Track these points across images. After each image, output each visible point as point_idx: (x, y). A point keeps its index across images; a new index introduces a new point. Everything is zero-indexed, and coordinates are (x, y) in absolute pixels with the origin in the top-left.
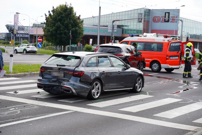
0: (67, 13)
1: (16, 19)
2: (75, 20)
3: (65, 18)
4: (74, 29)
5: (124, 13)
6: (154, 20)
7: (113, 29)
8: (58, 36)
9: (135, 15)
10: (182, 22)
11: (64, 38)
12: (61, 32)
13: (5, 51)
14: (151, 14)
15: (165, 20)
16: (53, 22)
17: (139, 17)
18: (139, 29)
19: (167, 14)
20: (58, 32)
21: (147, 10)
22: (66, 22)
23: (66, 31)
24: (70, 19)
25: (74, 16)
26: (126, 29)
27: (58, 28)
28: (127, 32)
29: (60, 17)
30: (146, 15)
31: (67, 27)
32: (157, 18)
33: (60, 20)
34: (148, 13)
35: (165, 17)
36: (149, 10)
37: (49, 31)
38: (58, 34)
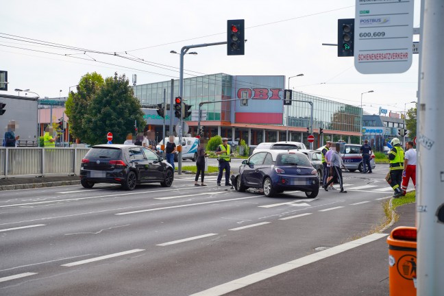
0: (120, 91)
7: (200, 117)
9: (204, 86)
10: (312, 105)
12: (113, 122)
15: (285, 101)
16: (97, 106)
18: (213, 112)
19: (288, 94)
20: (108, 122)
21: (227, 76)
22: (120, 106)
27: (107, 115)
29: (108, 98)
30: (226, 85)
33: (108, 103)
34: (228, 82)
35: (285, 98)
36: (231, 77)
37: (91, 122)
38: (106, 125)
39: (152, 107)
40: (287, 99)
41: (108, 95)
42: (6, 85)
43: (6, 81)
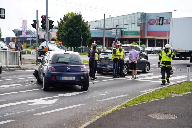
0: (77, 20)
1: (24, 25)
2: (84, 26)
3: (76, 24)
4: (83, 33)
5: (122, 17)
6: (150, 23)
7: (117, 33)
8: (71, 39)
9: (132, 18)
11: (76, 41)
12: (73, 36)
13: (31, 53)
14: (147, 17)
15: (160, 24)
16: (66, 27)
17: (138, 22)
19: (161, 19)
20: (71, 36)
21: (143, 14)
22: (77, 27)
23: (77, 35)
24: (80, 25)
25: (83, 22)
26: (125, 31)
27: (71, 32)
28: (126, 34)
29: (71, 23)
30: (143, 18)
31: (77, 31)
32: (152, 21)
33: (72, 26)
34: (144, 16)
35: (160, 22)
36: (145, 14)
37: (63, 36)
38: (70, 37)
39: (108, 29)
40: (161, 22)
41: (71, 22)
42: (4, 16)
43: (4, 13)
